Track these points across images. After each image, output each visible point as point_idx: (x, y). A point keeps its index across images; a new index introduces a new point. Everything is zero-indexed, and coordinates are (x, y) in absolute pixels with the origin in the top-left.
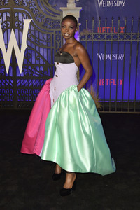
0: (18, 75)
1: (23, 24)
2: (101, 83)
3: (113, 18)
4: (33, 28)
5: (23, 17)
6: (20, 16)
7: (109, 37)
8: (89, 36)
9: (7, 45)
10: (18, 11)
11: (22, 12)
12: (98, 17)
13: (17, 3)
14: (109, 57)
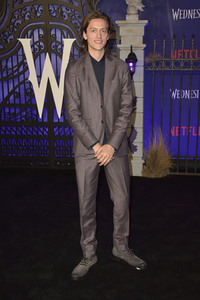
1: (63, 45)
2: (174, 132)
3: (193, 36)
4: (76, 52)
5: (63, 36)
6: (59, 34)
7: (187, 64)
8: (158, 63)
9: (39, 77)
10: (56, 27)
11: (61, 29)
12: (172, 34)
13: (54, 15)
14: (186, 94)
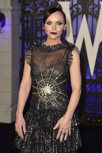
0: (88, 78)
